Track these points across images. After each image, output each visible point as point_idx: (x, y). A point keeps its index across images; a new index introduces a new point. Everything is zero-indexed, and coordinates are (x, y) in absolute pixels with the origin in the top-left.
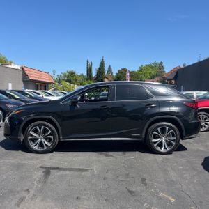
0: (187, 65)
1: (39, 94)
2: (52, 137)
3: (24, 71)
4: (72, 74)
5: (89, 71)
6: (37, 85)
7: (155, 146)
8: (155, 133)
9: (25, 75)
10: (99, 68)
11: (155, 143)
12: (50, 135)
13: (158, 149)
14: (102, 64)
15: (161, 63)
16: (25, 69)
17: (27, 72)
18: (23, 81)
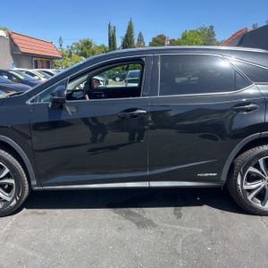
0: (259, 26)
1: (33, 75)
2: (12, 181)
3: (12, 40)
4: (88, 44)
5: (112, 40)
6: (36, 62)
7: (250, 198)
8: (251, 169)
9: (14, 46)
10: (127, 36)
11: (250, 191)
12: (8, 176)
13: (258, 204)
14: (130, 29)
15: (212, 27)
16: (14, 36)
17: (16, 41)
18: (12, 55)
